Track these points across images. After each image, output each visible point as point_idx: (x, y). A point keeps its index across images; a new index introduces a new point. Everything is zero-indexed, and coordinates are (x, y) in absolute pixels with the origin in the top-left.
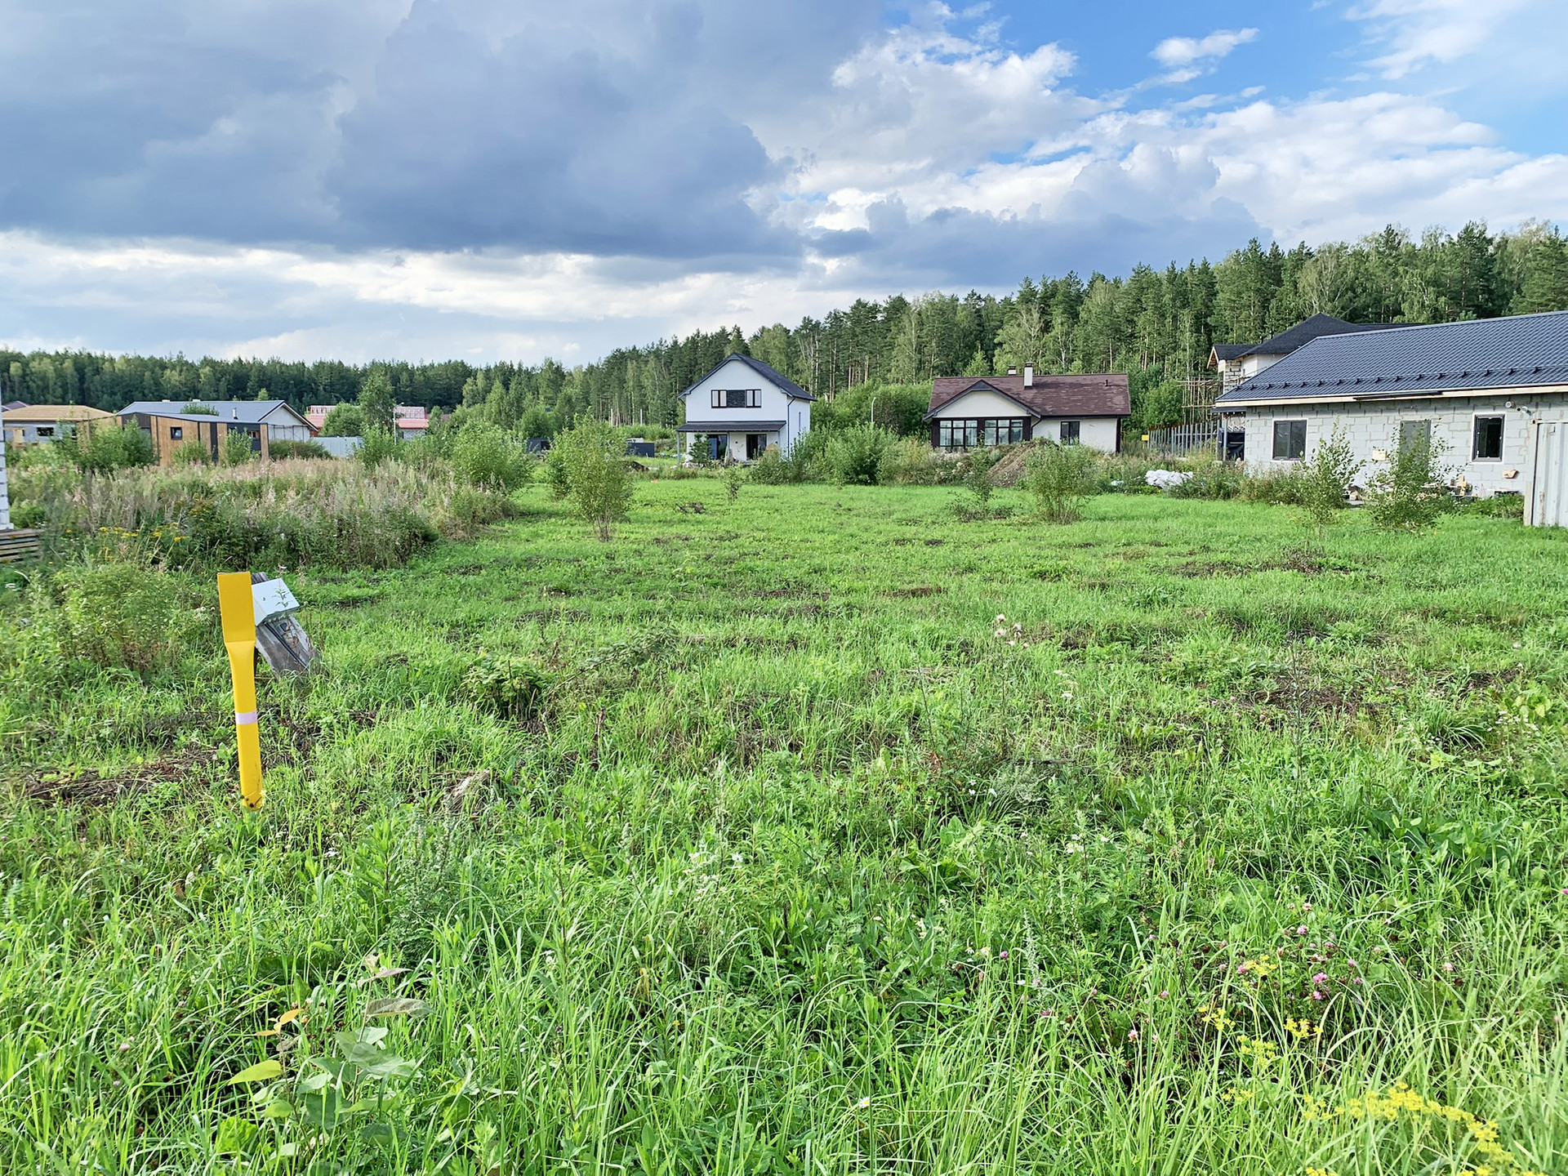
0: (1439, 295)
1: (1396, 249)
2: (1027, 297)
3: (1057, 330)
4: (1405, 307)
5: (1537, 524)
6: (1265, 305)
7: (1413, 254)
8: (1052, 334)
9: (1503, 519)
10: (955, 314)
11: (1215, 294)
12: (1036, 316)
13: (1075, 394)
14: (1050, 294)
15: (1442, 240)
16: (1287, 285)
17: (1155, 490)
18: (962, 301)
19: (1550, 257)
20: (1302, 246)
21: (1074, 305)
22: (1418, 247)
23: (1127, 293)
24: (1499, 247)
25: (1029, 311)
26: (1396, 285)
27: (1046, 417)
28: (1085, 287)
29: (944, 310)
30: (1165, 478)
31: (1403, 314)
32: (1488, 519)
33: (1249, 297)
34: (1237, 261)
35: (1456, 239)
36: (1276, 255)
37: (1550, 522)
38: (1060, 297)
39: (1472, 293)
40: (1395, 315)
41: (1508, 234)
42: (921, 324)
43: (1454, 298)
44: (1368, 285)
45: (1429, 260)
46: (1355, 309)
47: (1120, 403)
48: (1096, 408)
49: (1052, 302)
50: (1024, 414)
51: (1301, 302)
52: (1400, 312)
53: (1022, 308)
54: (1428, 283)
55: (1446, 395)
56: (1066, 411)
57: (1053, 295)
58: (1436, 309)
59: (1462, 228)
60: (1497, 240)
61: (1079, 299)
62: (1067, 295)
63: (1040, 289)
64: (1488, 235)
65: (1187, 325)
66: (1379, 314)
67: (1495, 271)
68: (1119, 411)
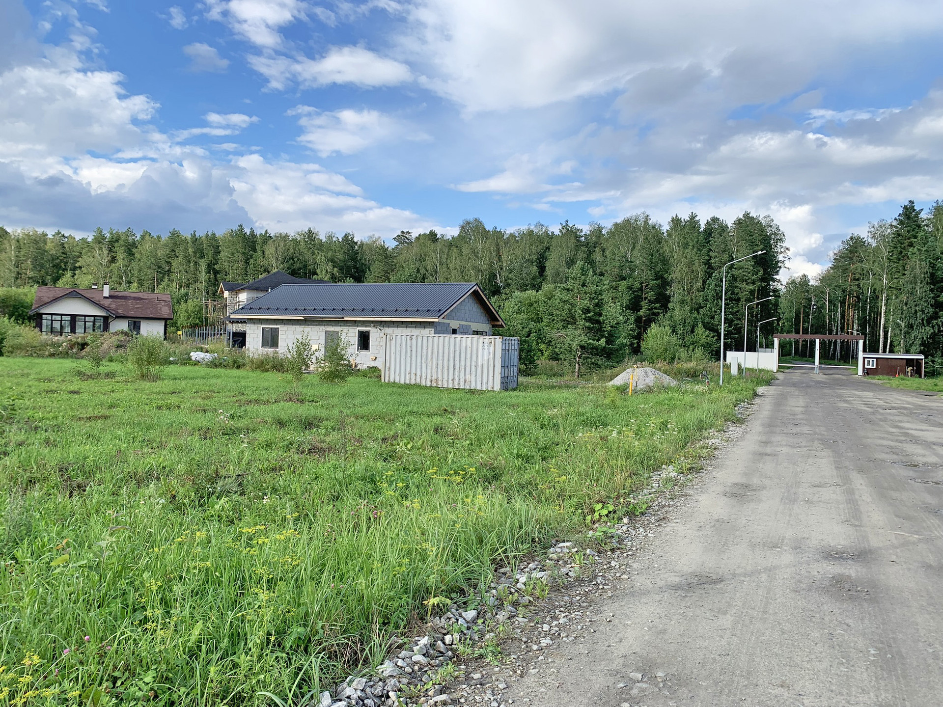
0: (334, 267)
1: (312, 240)
2: (99, 240)
3: (120, 263)
4: (318, 271)
5: (387, 381)
6: (247, 262)
7: (321, 244)
8: (117, 264)
9: (373, 379)
10: (46, 244)
11: (219, 252)
12: (106, 252)
13: (137, 304)
14: (115, 241)
15: (334, 239)
16: (259, 253)
17: (197, 363)
18: (50, 236)
19: (382, 255)
20: (266, 232)
21: (131, 249)
22: (324, 241)
23: (166, 245)
24: (360, 247)
25: (100, 248)
26: (314, 259)
27: (119, 317)
28: (138, 238)
29: (39, 241)
30: (202, 356)
31: (317, 275)
32: (367, 379)
33: (239, 256)
34: (231, 235)
35: (341, 240)
36: (253, 234)
37: (392, 380)
38: (121, 242)
39: (349, 268)
40: (313, 275)
41: (363, 240)
42: (19, 248)
43: (341, 269)
44: (301, 258)
45: (329, 249)
46: (294, 269)
47: (165, 312)
48: (152, 313)
49: (116, 245)
50: (104, 314)
51: (267, 262)
52: (315, 273)
53: (96, 247)
54: (328, 260)
55: (346, 319)
56: (132, 313)
57: (117, 241)
58: (333, 274)
59: (344, 235)
60: (359, 243)
61: (134, 245)
62: (126, 241)
63: (108, 235)
64: (355, 240)
65: (203, 268)
66: (306, 274)
67: (359, 258)
68: (166, 316)
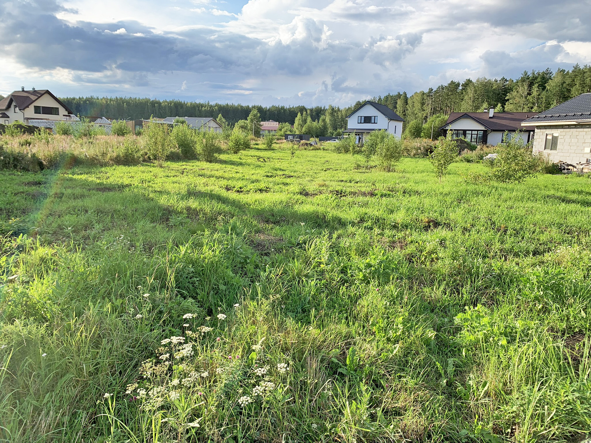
2: (524, 80)
8: (532, 96)
12: (526, 88)
14: (535, 78)
21: (544, 83)
23: (570, 77)
25: (523, 85)
29: (486, 85)
38: (539, 79)
49: (535, 81)
62: (543, 78)
63: (531, 76)
